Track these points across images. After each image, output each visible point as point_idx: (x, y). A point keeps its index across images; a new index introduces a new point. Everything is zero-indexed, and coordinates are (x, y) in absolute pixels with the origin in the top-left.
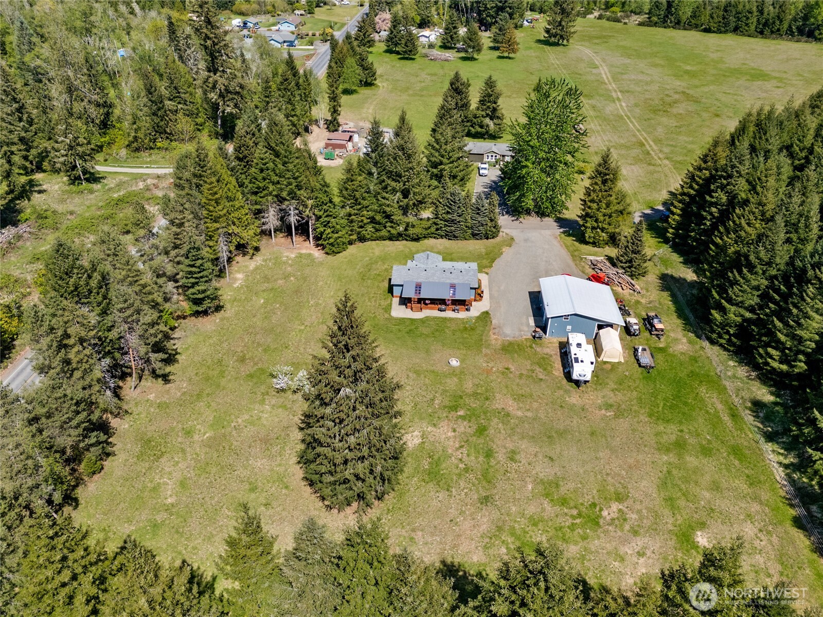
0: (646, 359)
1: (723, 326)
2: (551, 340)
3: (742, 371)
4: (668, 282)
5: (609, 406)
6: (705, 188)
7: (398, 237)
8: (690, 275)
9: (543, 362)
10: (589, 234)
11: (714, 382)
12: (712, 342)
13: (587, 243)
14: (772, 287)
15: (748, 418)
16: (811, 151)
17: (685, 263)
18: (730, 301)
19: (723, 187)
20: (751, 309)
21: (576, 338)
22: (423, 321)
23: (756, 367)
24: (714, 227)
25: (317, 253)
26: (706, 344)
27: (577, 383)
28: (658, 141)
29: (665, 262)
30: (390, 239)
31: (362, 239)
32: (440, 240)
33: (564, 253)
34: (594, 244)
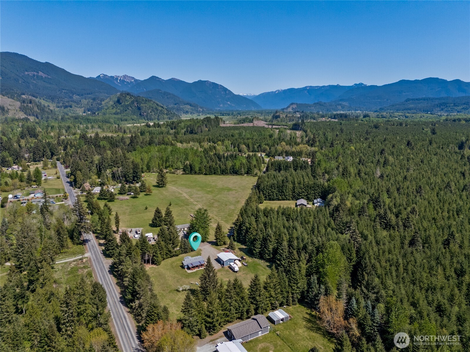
0: (246, 264)
1: (256, 254)
2: (226, 267)
3: (263, 261)
4: (241, 249)
5: (244, 274)
6: (240, 226)
7: (174, 256)
8: (244, 247)
9: (227, 271)
10: (219, 243)
11: (259, 265)
12: (255, 258)
13: (219, 246)
14: (262, 243)
15: (267, 268)
16: (257, 215)
17: (242, 244)
18: (256, 248)
19: (244, 226)
20: (260, 248)
21: (232, 264)
22: (197, 271)
23: (264, 259)
24: (245, 235)
25: (154, 266)
26: (254, 259)
27: (236, 272)
28: (216, 216)
29: (237, 245)
30: (171, 257)
31: (164, 259)
32: (182, 254)
33: (215, 249)
34: (220, 245)
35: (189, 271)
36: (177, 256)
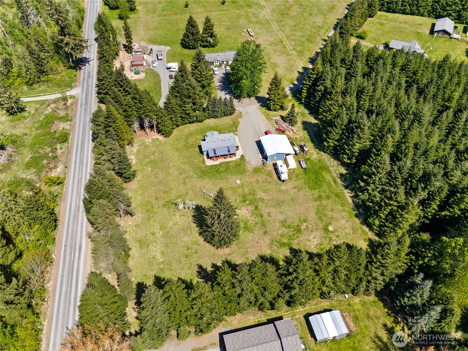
0: (304, 166)
1: (328, 147)
2: (270, 163)
3: (335, 163)
4: (306, 125)
5: (295, 188)
7: (193, 122)
8: (313, 121)
9: (269, 174)
11: (326, 169)
12: (325, 152)
13: (271, 110)
14: (343, 133)
15: (339, 181)
16: (352, 62)
17: (310, 114)
18: (329, 138)
19: (322, 84)
20: (337, 141)
21: (280, 163)
23: (340, 160)
24: (320, 100)
25: (160, 137)
26: (322, 153)
27: (283, 181)
28: (288, 37)
29: (303, 115)
30: (190, 123)
31: (178, 126)
32: (211, 119)
33: (263, 117)
34: (274, 110)
35: (209, 163)
36: (201, 121)
